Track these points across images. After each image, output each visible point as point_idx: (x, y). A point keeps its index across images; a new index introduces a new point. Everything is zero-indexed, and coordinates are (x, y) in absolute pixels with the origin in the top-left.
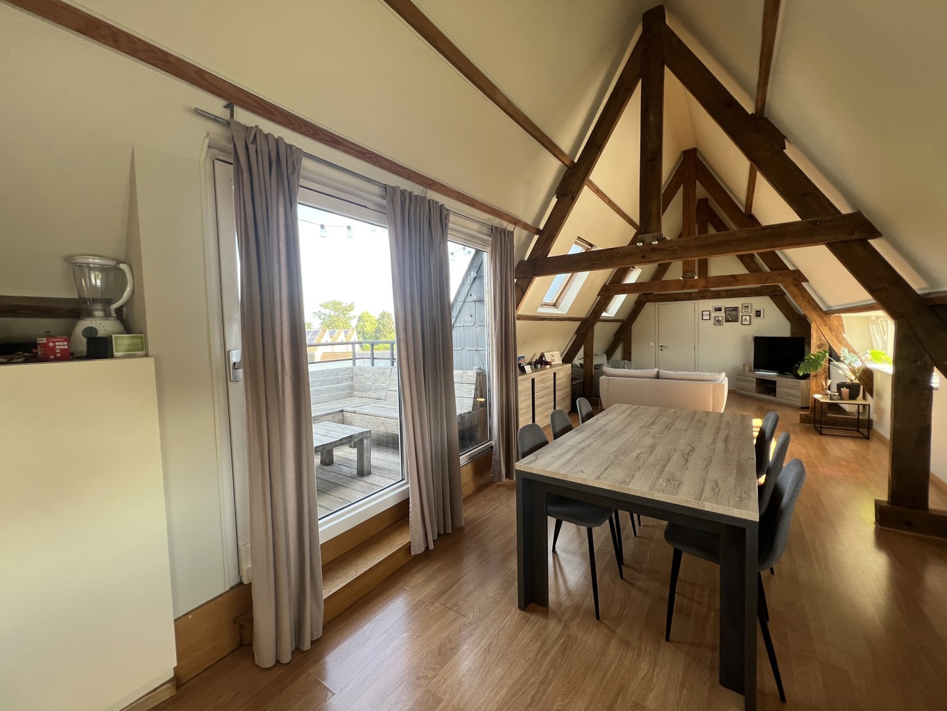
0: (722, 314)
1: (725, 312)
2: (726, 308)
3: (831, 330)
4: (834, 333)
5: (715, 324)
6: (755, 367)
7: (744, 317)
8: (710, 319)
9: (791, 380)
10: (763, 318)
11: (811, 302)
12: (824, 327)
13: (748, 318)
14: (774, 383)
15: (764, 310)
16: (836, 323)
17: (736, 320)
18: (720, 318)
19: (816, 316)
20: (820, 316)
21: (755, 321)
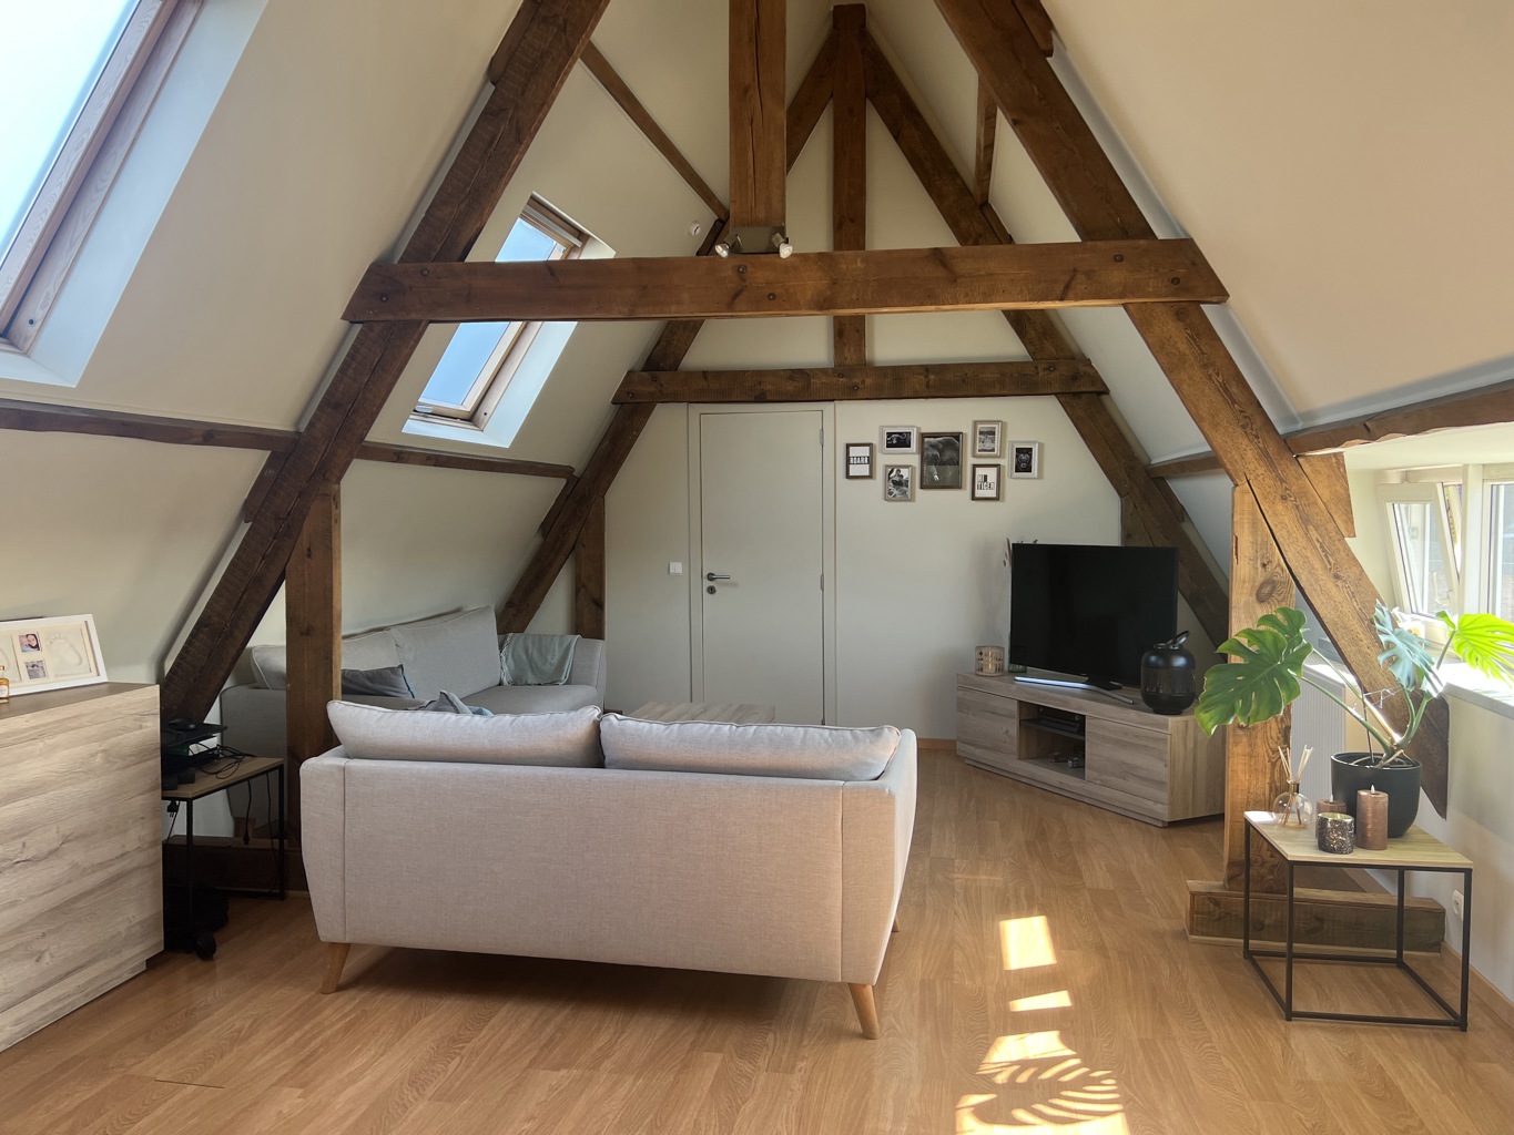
0: (909, 458)
1: (922, 451)
2: (923, 436)
3: (1305, 521)
4: (1314, 534)
5: (889, 496)
6: (1012, 661)
7: (980, 472)
8: (870, 477)
9: (1133, 714)
10: (1040, 476)
11: (1234, 390)
12: (1280, 507)
13: (992, 474)
14: (1078, 722)
15: (1041, 446)
16: (1323, 490)
17: (956, 484)
18: (905, 473)
19: (1250, 455)
20: (1264, 455)
21: (1016, 485)
